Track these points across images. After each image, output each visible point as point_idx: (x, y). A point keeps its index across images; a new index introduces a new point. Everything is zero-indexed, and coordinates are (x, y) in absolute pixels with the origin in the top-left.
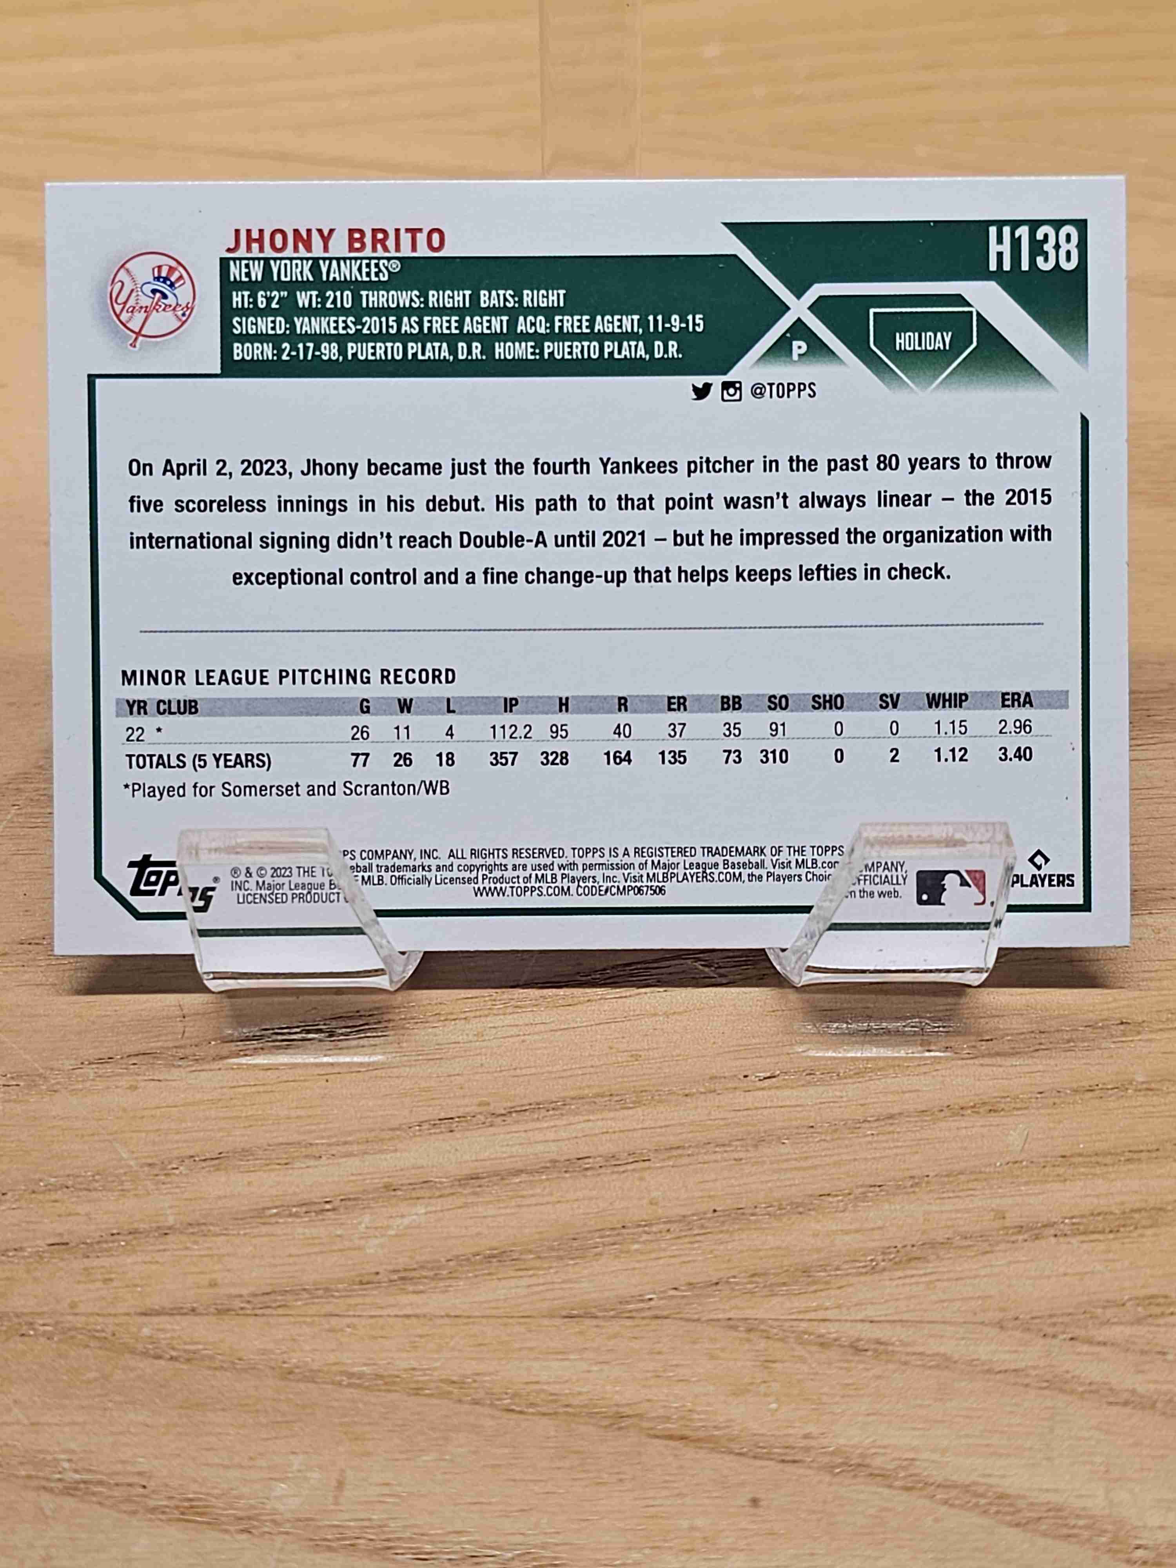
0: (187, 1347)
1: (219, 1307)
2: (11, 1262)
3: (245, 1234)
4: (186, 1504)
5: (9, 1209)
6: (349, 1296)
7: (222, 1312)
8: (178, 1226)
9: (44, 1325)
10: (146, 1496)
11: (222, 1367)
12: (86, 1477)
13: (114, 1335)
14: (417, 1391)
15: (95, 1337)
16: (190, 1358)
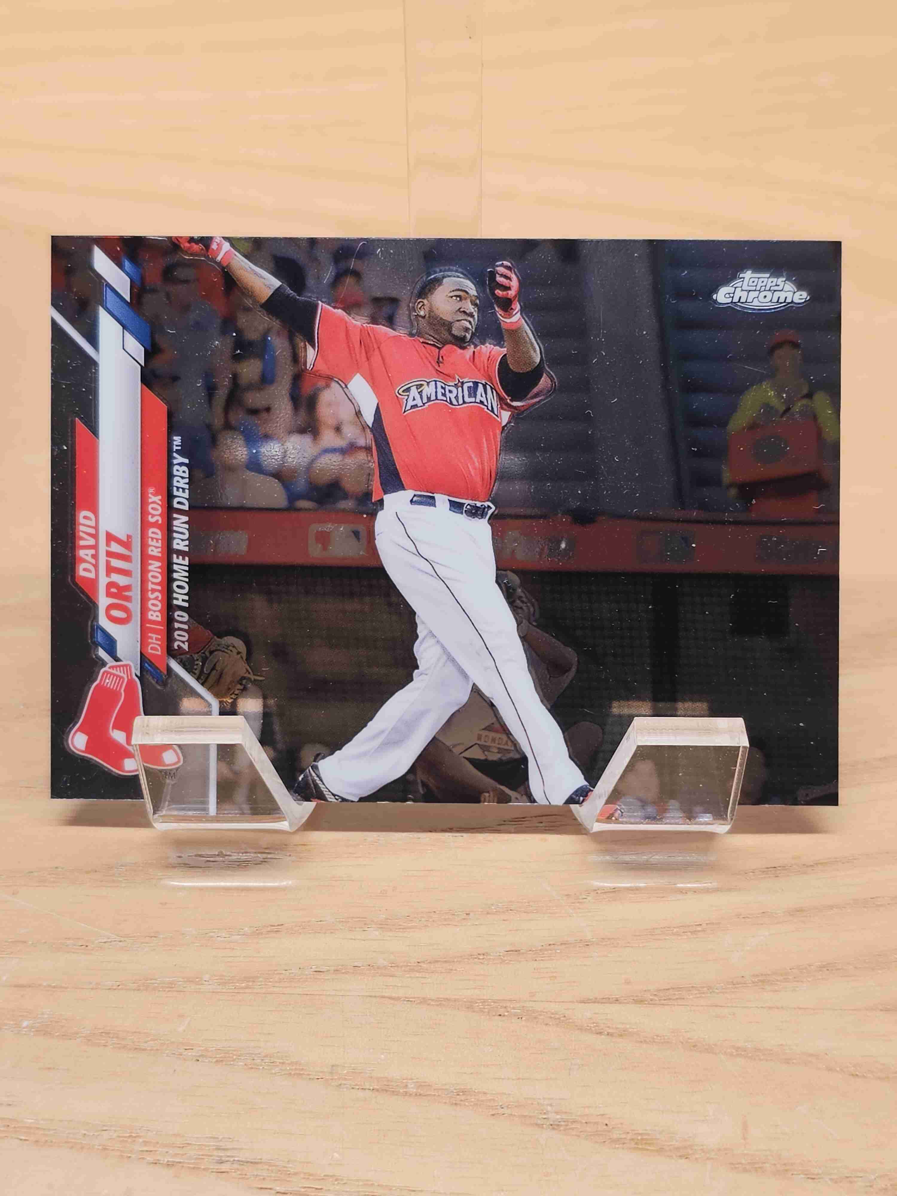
0: (619, 1026)
1: (635, 998)
2: (482, 963)
3: (644, 947)
4: (639, 1138)
5: (473, 925)
6: (726, 993)
7: (639, 1001)
8: (594, 940)
9: (514, 1008)
10: (609, 1131)
11: (645, 1041)
12: (565, 1117)
13: (565, 1016)
14: (787, 1061)
15: (551, 1018)
16: (623, 1034)
